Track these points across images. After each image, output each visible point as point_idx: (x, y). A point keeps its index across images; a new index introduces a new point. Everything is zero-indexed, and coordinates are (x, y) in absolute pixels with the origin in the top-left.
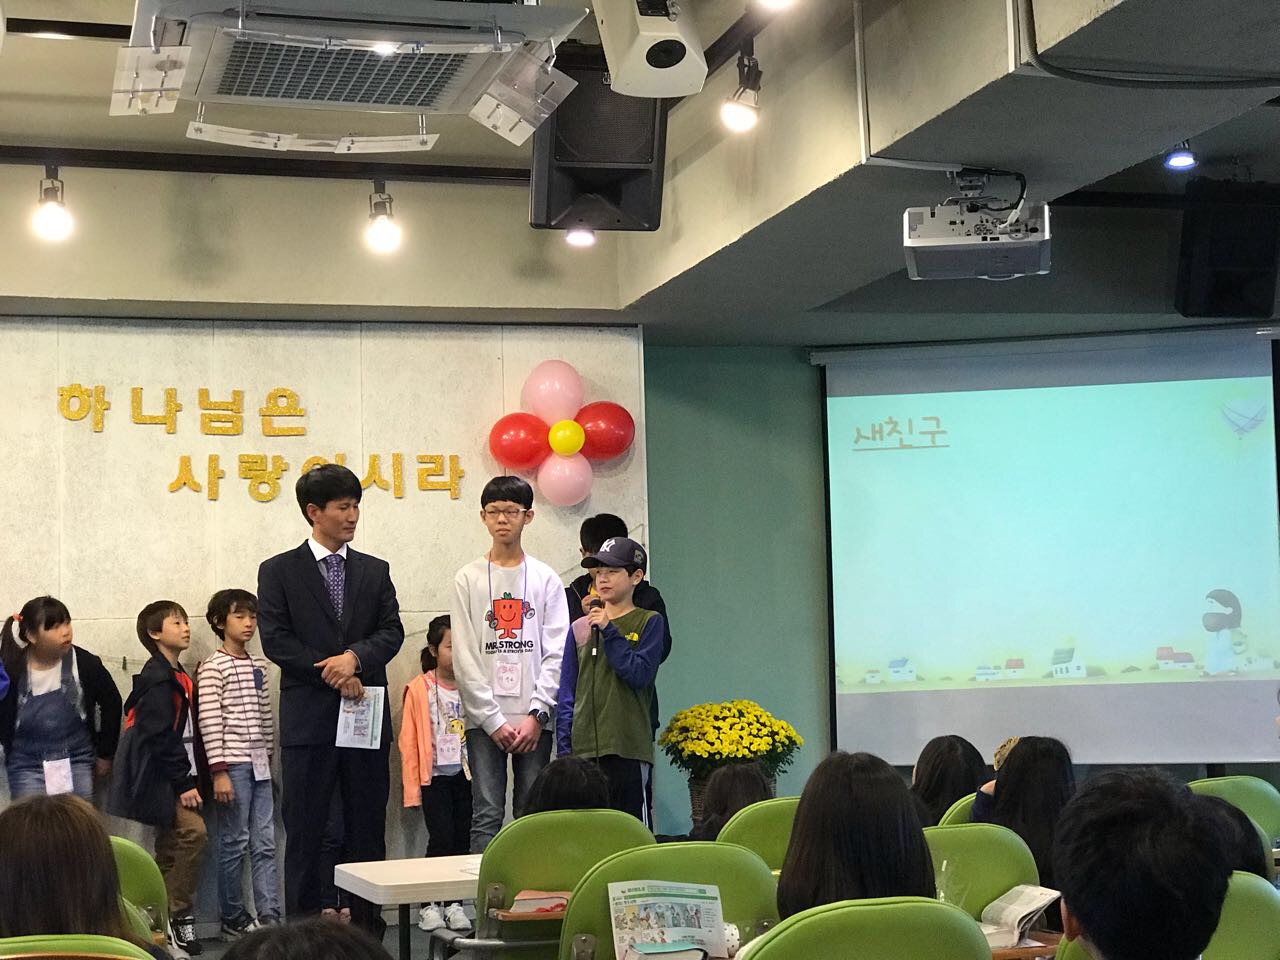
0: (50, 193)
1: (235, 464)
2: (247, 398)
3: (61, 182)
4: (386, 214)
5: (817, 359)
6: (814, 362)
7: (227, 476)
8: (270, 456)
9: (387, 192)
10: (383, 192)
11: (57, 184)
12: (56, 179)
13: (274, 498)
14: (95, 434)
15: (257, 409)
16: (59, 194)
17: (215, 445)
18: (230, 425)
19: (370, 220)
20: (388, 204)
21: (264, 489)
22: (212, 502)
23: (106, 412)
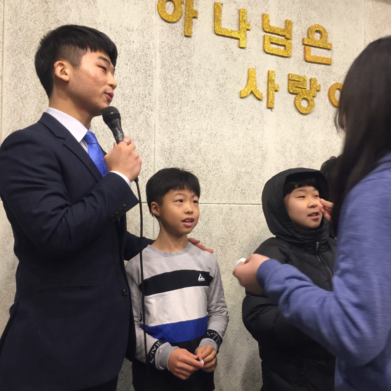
1: (285, 81)
2: (295, 28)
7: (280, 90)
8: (308, 78)
13: (310, 113)
14: (185, 39)
15: (301, 39)
17: (271, 63)
18: (282, 48)
21: (304, 104)
22: (269, 110)
23: (194, 20)
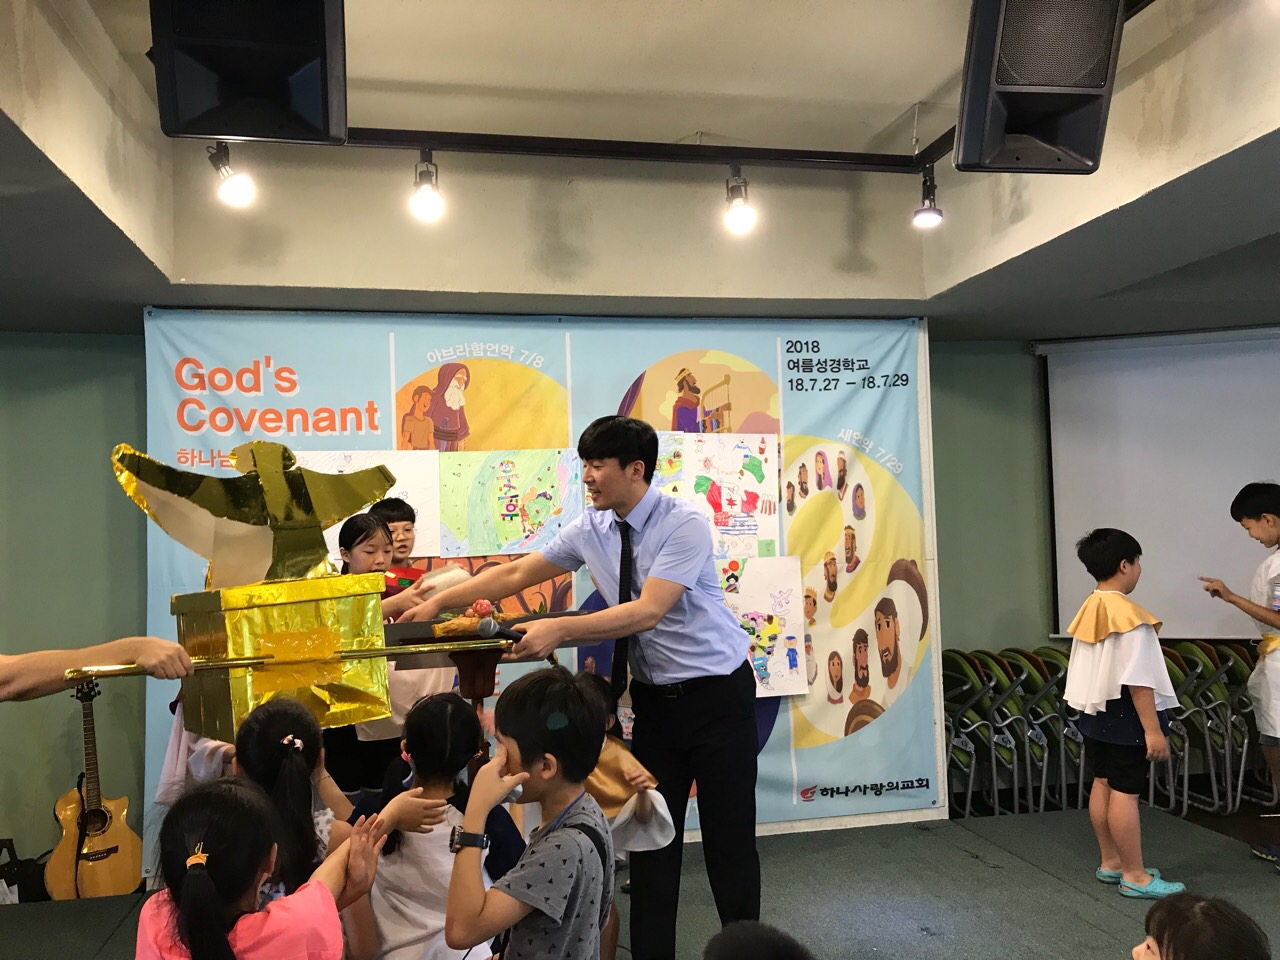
0: (425, 176)
3: (435, 165)
4: (741, 196)
5: (1041, 350)
6: (1038, 353)
9: (743, 175)
10: (739, 176)
11: (432, 169)
12: (430, 162)
16: (434, 178)
19: (727, 203)
20: (743, 189)
